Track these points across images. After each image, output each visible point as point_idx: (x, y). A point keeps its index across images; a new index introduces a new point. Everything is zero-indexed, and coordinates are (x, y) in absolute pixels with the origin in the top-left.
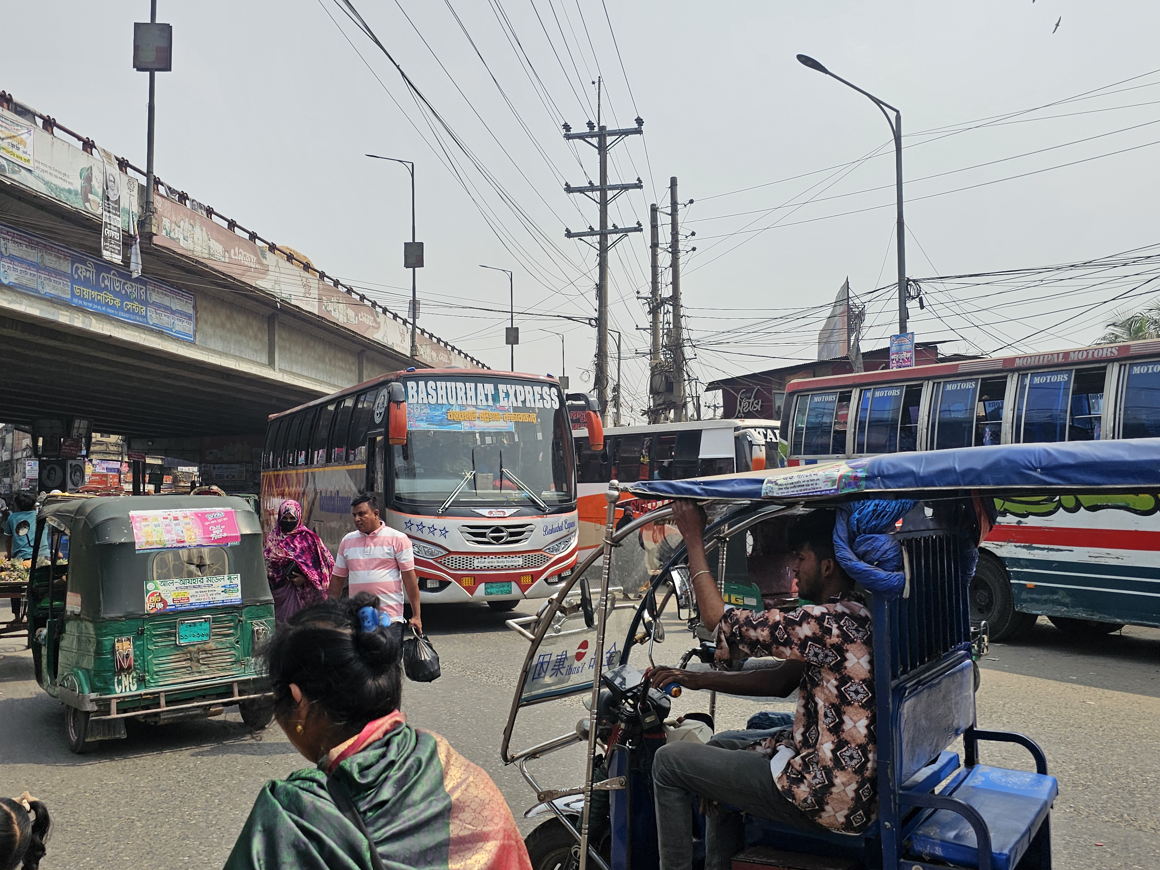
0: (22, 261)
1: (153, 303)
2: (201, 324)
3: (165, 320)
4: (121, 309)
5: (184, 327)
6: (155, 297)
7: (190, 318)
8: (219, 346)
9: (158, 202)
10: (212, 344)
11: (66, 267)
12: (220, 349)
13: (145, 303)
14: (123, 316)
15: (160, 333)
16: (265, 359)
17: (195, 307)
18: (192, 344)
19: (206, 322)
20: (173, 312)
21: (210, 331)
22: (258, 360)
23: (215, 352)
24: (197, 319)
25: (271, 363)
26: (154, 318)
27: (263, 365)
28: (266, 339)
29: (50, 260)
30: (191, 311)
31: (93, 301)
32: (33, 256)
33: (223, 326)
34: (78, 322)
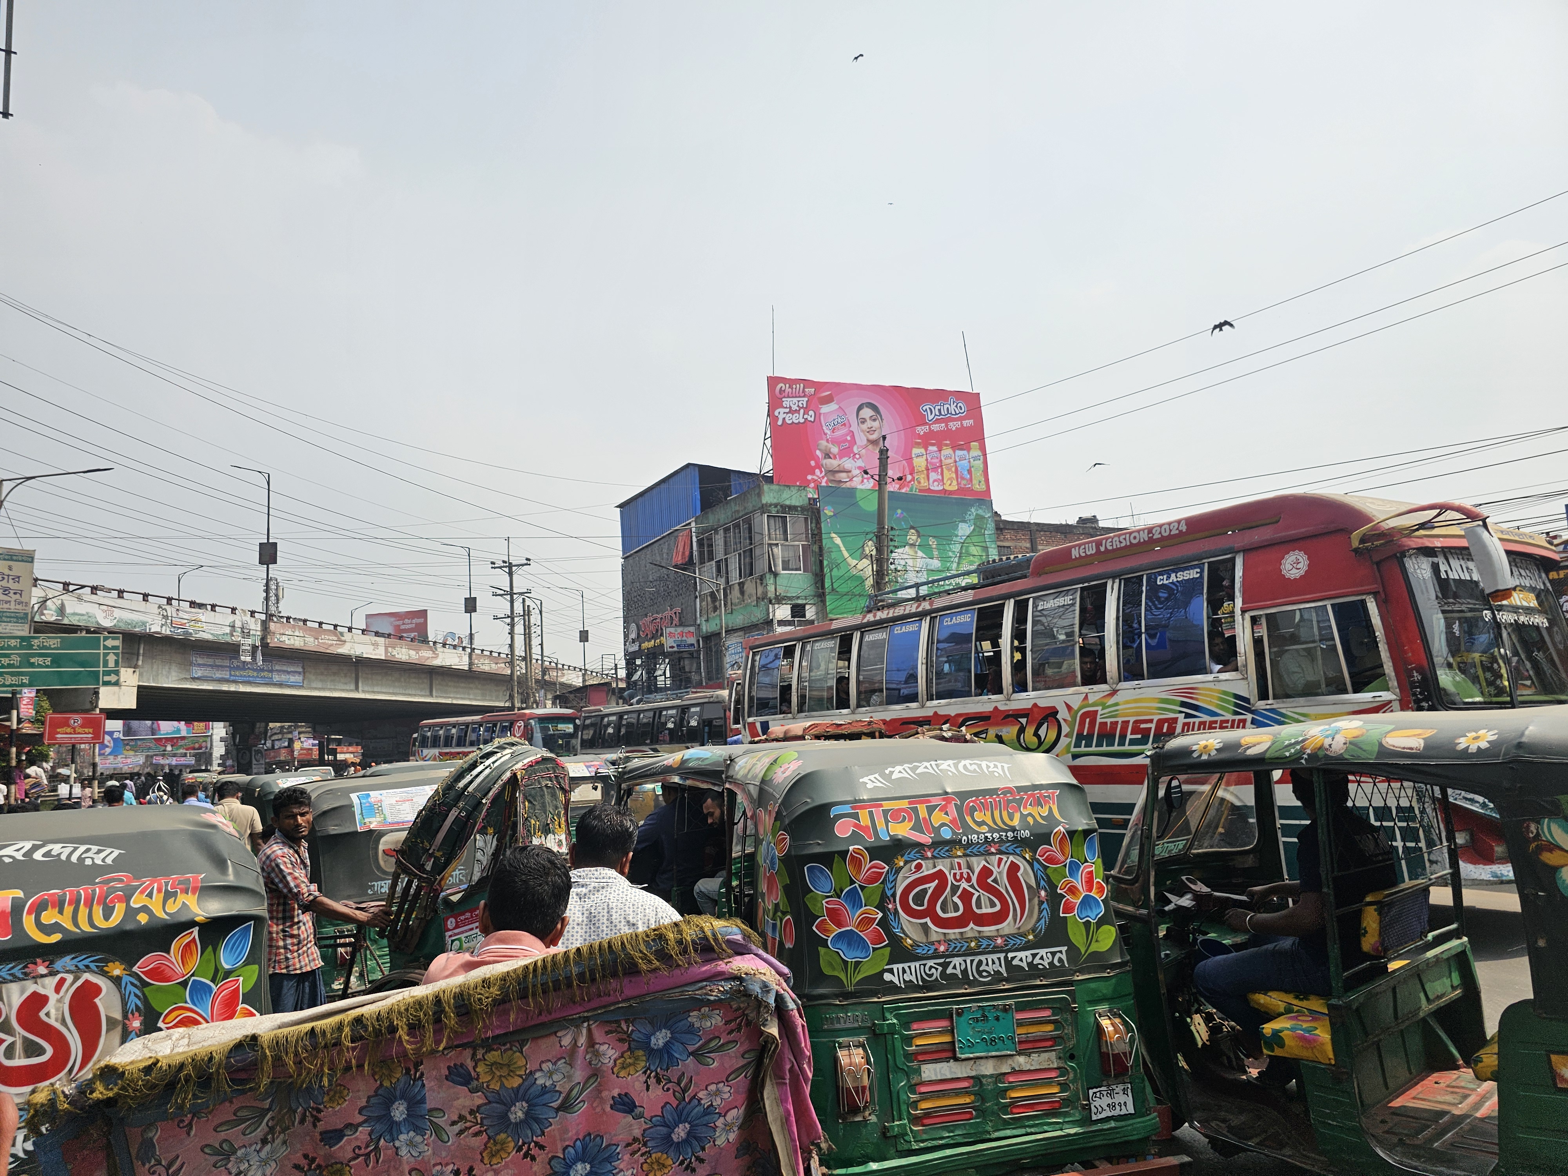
0: (204, 665)
1: (277, 670)
2: (307, 674)
3: (284, 677)
4: (257, 677)
5: (298, 678)
6: (277, 667)
7: (299, 673)
8: (319, 685)
9: (272, 626)
10: (314, 685)
11: (227, 663)
12: (320, 686)
13: (271, 671)
14: (258, 680)
15: (280, 685)
16: (353, 687)
17: (303, 668)
18: (301, 687)
19: (310, 673)
20: (289, 673)
21: (313, 678)
22: (348, 688)
23: (316, 689)
24: (304, 673)
25: (357, 689)
26: (276, 678)
27: (351, 691)
28: (354, 675)
29: (218, 662)
30: (301, 670)
31: (241, 676)
32: (210, 661)
33: (322, 674)
34: (233, 688)
